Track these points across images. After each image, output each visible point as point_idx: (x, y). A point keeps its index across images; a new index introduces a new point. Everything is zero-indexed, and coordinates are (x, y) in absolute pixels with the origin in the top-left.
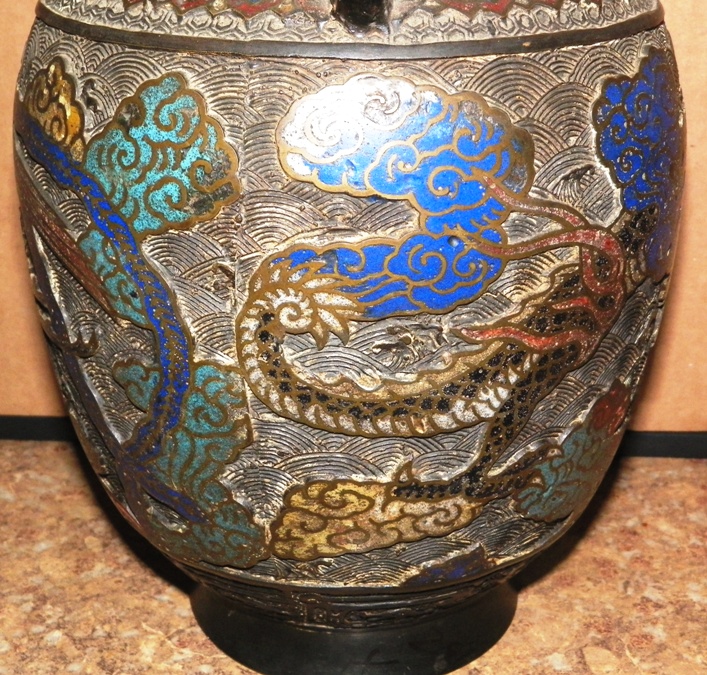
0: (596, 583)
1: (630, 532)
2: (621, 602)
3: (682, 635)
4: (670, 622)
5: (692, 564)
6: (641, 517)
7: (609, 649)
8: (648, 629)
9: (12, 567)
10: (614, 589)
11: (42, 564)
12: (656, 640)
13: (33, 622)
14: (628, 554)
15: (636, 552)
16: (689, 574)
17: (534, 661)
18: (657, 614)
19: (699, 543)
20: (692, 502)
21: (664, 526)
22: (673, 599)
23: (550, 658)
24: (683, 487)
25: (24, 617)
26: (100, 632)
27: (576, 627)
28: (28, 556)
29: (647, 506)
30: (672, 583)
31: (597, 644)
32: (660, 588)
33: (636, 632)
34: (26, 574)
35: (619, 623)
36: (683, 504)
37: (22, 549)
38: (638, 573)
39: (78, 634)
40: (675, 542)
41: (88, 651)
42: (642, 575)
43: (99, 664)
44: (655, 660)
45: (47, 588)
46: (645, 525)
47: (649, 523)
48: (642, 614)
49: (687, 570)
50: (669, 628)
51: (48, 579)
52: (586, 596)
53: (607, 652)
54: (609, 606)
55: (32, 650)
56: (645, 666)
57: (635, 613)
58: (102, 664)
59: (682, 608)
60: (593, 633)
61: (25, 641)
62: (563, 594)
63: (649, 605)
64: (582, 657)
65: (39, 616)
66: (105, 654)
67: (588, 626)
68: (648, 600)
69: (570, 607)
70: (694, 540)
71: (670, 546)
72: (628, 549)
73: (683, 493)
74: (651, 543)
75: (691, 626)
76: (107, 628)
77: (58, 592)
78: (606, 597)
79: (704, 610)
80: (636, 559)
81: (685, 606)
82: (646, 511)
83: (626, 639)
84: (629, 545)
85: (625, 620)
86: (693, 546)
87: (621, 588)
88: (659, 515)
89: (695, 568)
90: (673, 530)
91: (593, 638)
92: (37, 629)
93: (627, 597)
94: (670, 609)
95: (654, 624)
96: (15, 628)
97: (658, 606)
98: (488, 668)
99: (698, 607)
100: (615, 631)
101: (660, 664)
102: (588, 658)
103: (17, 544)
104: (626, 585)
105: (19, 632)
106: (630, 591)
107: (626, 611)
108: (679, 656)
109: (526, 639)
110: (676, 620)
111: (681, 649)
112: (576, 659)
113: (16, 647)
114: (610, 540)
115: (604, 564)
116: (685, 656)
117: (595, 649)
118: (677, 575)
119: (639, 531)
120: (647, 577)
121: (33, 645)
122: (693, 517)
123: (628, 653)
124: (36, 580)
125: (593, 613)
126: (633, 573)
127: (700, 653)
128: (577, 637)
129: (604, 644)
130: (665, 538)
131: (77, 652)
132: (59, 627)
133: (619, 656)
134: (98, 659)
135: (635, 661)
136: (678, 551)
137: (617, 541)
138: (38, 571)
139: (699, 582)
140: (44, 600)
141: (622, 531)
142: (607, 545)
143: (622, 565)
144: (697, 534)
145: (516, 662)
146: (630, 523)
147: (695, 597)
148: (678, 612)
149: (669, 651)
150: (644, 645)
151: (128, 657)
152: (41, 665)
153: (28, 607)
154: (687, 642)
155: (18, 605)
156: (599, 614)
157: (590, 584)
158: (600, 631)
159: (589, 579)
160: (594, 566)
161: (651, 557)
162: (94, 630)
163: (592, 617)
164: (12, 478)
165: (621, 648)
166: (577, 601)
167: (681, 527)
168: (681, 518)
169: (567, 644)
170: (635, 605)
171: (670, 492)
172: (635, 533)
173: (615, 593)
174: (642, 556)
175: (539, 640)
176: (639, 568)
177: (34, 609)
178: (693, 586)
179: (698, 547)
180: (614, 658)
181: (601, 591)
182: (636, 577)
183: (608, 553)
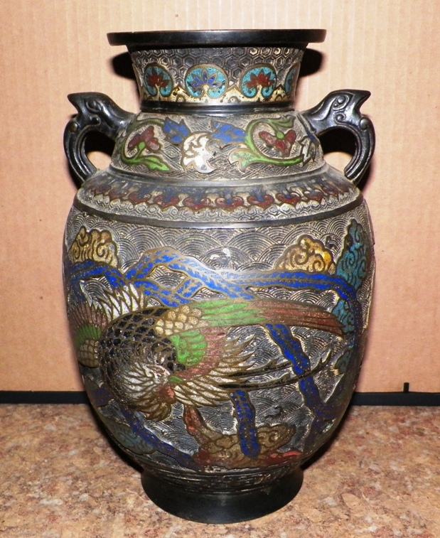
0: (346, 462)
2: (358, 471)
3: (389, 486)
4: (382, 480)
5: (392, 452)
6: (365, 430)
7: (354, 494)
8: (372, 484)
9: (59, 463)
10: (355, 465)
11: (74, 461)
12: (377, 489)
13: (73, 490)
14: (360, 448)
15: (364, 447)
16: (391, 457)
17: (319, 501)
18: (376, 477)
19: (395, 442)
20: (390, 421)
21: (377, 434)
22: (383, 469)
23: (326, 499)
24: (385, 415)
25: (68, 487)
26: (106, 494)
27: (338, 484)
28: (67, 458)
29: (368, 424)
30: (383, 461)
31: (348, 492)
33: (367, 486)
34: (66, 466)
35: (358, 482)
36: (386, 422)
37: (63, 454)
39: (97, 495)
40: (382, 441)
41: (102, 503)
42: (368, 458)
43: (107, 509)
44: (377, 499)
45: (78, 473)
46: (368, 433)
47: (370, 432)
49: (390, 455)
50: (382, 484)
51: (77, 468)
52: (342, 469)
54: (353, 474)
55: (74, 503)
56: (372, 502)
57: (366, 477)
58: (109, 509)
59: (388, 474)
60: (346, 487)
61: (70, 499)
62: (330, 468)
63: (372, 472)
64: (342, 498)
65: (75, 487)
66: (111, 505)
67: (343, 483)
68: (372, 470)
69: (334, 475)
70: (392, 440)
71: (381, 443)
72: (360, 446)
73: (385, 417)
74: (371, 442)
75: (393, 482)
76: (109, 491)
77: (83, 475)
78: (351, 469)
80: (365, 450)
81: (390, 472)
83: (362, 489)
84: (360, 443)
85: (361, 480)
86: (392, 443)
87: (358, 465)
88: (374, 428)
89: (393, 454)
91: (346, 489)
92: (76, 493)
93: (362, 469)
94: (383, 474)
95: (375, 482)
96: (64, 493)
97: (377, 473)
98: (296, 505)
99: (396, 473)
100: (357, 485)
101: (379, 501)
102: (344, 499)
103: (61, 452)
104: (361, 463)
105: (67, 495)
106: (363, 466)
107: (361, 476)
108: (388, 497)
109: (314, 491)
110: (386, 479)
111: (389, 494)
112: (339, 500)
113: (66, 502)
114: (351, 441)
115: (349, 453)
116: (391, 496)
117: (347, 494)
118: (385, 457)
120: (370, 459)
121: (74, 501)
122: (391, 429)
123: (363, 496)
124: (72, 469)
126: (363, 457)
127: (398, 495)
128: (339, 488)
129: (351, 492)
130: (377, 439)
131: (96, 504)
132: (86, 492)
133: (360, 497)
134: (107, 507)
135: (367, 500)
136: (385, 446)
137: (354, 442)
138: (72, 465)
139: (395, 460)
140: (77, 479)
141: (357, 437)
142: (350, 444)
143: (358, 453)
144: (393, 437)
145: (310, 502)
146: (361, 433)
148: (386, 476)
150: (371, 492)
151: (122, 505)
152: (80, 511)
153: (70, 482)
154: (392, 490)
155: (65, 482)
157: (343, 463)
158: (349, 486)
159: (342, 461)
162: (103, 493)
164: (54, 419)
166: (338, 472)
167: (385, 434)
168: (385, 429)
169: (334, 492)
170: (366, 473)
171: (379, 417)
172: (363, 438)
173: (355, 468)
175: (320, 491)
176: (366, 455)
177: (73, 483)
178: (392, 463)
180: (357, 499)
181: (348, 466)
182: (365, 459)
183: (350, 448)
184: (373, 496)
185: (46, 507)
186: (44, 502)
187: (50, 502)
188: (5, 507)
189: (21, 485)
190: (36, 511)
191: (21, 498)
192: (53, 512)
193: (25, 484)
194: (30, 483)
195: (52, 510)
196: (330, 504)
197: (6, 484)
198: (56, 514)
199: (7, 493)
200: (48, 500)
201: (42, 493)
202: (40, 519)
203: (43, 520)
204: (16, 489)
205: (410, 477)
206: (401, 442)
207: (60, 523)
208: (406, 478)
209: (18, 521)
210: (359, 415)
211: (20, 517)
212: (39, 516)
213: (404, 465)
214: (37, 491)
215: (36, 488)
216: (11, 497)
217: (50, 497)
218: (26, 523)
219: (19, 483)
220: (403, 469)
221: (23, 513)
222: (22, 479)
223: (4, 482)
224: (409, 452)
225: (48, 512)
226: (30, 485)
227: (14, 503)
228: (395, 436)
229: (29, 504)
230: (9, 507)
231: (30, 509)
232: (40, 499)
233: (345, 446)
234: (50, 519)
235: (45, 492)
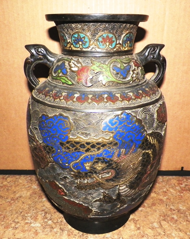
0: (160, 205)
1: (165, 192)
3: (180, 217)
5: (179, 199)
6: (166, 188)
7: (166, 221)
8: (173, 216)
9: (39, 205)
10: (164, 206)
11: (44, 204)
12: (175, 219)
13: (45, 219)
14: (165, 198)
17: (151, 225)
18: (174, 212)
19: (180, 194)
20: (176, 184)
21: (172, 190)
22: (176, 208)
23: (154, 224)
24: (174, 181)
25: (43, 217)
26: (59, 221)
27: (158, 216)
28: (42, 202)
29: (167, 185)
30: (176, 204)
32: (173, 206)
33: (171, 217)
34: (42, 206)
35: (167, 215)
36: (174, 185)
37: (40, 200)
38: (168, 202)
39: (55, 221)
40: (174, 194)
41: (57, 225)
42: (169, 202)
43: (60, 229)
44: (176, 224)
45: (47, 210)
46: (168, 190)
48: (171, 212)
49: (178, 201)
50: (177, 216)
51: (46, 207)
52: (159, 208)
53: (165, 222)
54: (164, 211)
55: (46, 226)
56: (174, 225)
57: (169, 212)
58: (61, 229)
59: (179, 210)
61: (44, 223)
62: (154, 208)
64: (161, 223)
65: (46, 217)
66: (62, 226)
67: (160, 216)
68: (172, 209)
69: (156, 211)
70: (178, 194)
72: (165, 196)
73: (174, 182)
74: (170, 195)
75: (182, 215)
76: (60, 219)
77: (49, 211)
78: (163, 208)
79: (183, 211)
80: (167, 199)
81: (180, 210)
82: (167, 187)
83: (169, 219)
85: (168, 214)
86: (178, 195)
87: (165, 206)
88: (170, 188)
89: (180, 200)
90: (174, 191)
91: (162, 219)
92: (46, 220)
93: (167, 208)
94: (176, 211)
96: (41, 220)
97: (174, 210)
98: (141, 227)
99: (182, 210)
100: (166, 217)
102: (162, 224)
103: (39, 199)
104: (166, 205)
105: (42, 221)
106: (167, 207)
107: (167, 212)
108: (180, 222)
109: (148, 219)
110: (178, 213)
111: (180, 221)
112: (159, 224)
113: (42, 225)
114: (161, 194)
115: (161, 200)
116: (182, 222)
117: (163, 221)
118: (176, 202)
119: (167, 192)
120: (170, 203)
121: (45, 225)
122: (177, 188)
123: (170, 222)
124: (44, 208)
125: (161, 212)
126: (167, 202)
127: (185, 222)
128: (159, 219)
129: (164, 220)
130: (172, 193)
131: (55, 226)
132: (50, 220)
133: (168, 223)
134: (60, 228)
135: (172, 224)
136: (175, 196)
137: (163, 194)
138: (44, 206)
140: (46, 213)
141: (163, 192)
142: (161, 195)
143: (165, 200)
145: (147, 225)
146: (165, 190)
147: (181, 208)
149: (178, 221)
150: (173, 220)
151: (66, 227)
152: (48, 230)
153: (43, 215)
154: (181, 219)
155: (41, 214)
156: (162, 213)
157: (159, 205)
158: (163, 217)
159: (158, 204)
160: (159, 201)
161: (170, 198)
162: (58, 220)
163: (161, 213)
164: (36, 183)
165: (168, 221)
166: (157, 209)
168: (175, 188)
169: (157, 220)
170: (169, 210)
171: (171, 182)
172: (166, 192)
173: (164, 207)
174: (168, 198)
175: (151, 219)
177: (45, 215)
178: (180, 205)
179: (179, 195)
181: (161, 207)
182: (168, 203)
183: (161, 197)
184: (174, 222)
185: (33, 227)
186: (32, 225)
187: (35, 225)
188: (16, 227)
189: (22, 216)
190: (29, 230)
191: (23, 223)
192: (36, 230)
193: (24, 215)
194: (26, 215)
195: (36, 229)
196: (156, 226)
197: (16, 215)
198: (38, 231)
199: (16, 221)
200: (34, 224)
201: (31, 220)
202: (31, 234)
203: (32, 235)
204: (20, 218)
205: (188, 213)
206: (182, 194)
207: (40, 236)
208: (187, 213)
209: (21, 235)
210: (163, 181)
211: (22, 233)
212: (30, 233)
213: (185, 206)
214: (29, 219)
215: (29, 217)
216: (18, 222)
217: (35, 222)
218: (25, 236)
219: (21, 215)
220: (185, 208)
221: (23, 231)
222: (23, 213)
223: (15, 214)
224: (186, 200)
225: (34, 230)
226: (26, 216)
227: (19, 226)
228: (179, 192)
229: (26, 226)
230: (17, 227)
231: (26, 229)
232: (31, 223)
233: (159, 196)
234: (35, 234)
235: (33, 220)
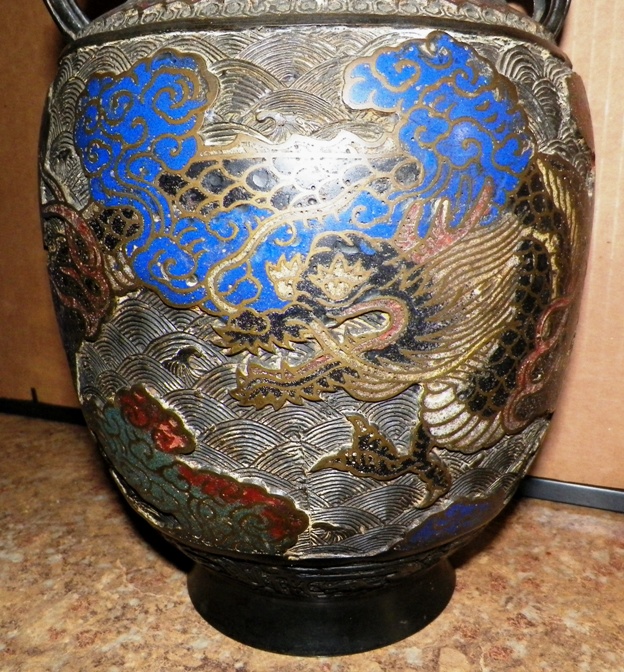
1: (532, 557)
32: (539, 609)
38: (525, 592)
48: (511, 628)
53: (463, 656)
79: (573, 637)
82: (555, 543)
90: (572, 562)
119: (541, 558)
125: (467, 619)
147: (569, 623)
149: (523, 667)
156: (472, 621)
160: (488, 579)
161: (543, 581)
163: (464, 621)
174: (534, 579)
179: (590, 580)
